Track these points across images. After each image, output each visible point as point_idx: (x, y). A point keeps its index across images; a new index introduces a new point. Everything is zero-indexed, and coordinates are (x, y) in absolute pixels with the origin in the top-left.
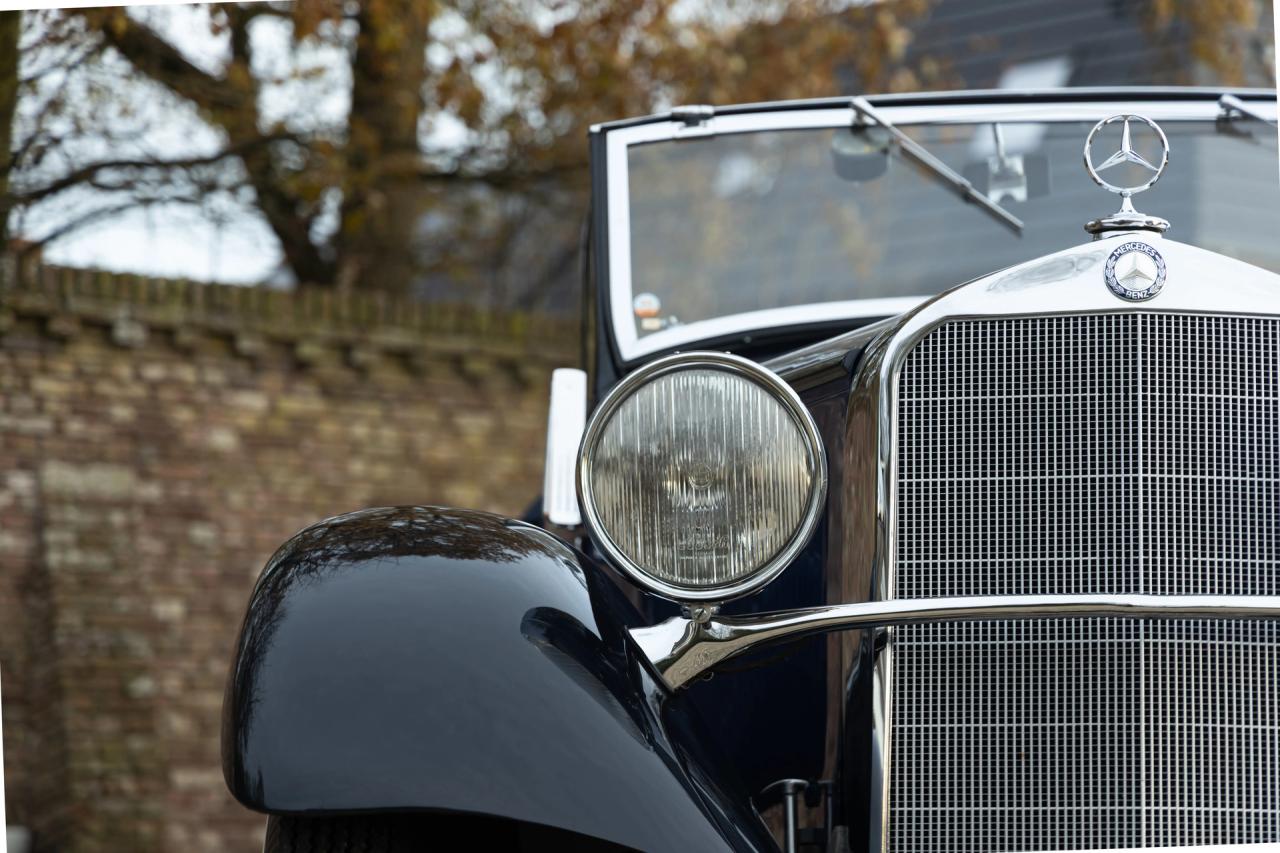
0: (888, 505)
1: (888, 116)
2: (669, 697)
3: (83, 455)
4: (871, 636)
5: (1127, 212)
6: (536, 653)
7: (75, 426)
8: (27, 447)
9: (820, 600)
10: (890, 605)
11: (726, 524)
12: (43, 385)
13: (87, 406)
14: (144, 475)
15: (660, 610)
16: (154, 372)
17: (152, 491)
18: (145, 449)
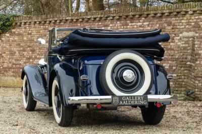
3: (188, 30)
7: (187, 26)
8: (181, 30)
12: (183, 21)
13: (188, 23)
14: (196, 33)
17: (197, 35)
18: (197, 29)
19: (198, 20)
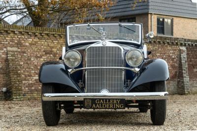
0: (86, 59)
1: (91, 25)
2: (71, 75)
3: (12, 46)
4: (86, 70)
5: (104, 39)
6: (61, 71)
7: (11, 43)
8: (6, 45)
9: (82, 67)
10: (87, 68)
11: (74, 62)
12: (7, 38)
13: (12, 41)
14: (19, 48)
15: (69, 68)
16: (19, 37)
17: (19, 50)
18: (19, 45)
19: (21, 39)
